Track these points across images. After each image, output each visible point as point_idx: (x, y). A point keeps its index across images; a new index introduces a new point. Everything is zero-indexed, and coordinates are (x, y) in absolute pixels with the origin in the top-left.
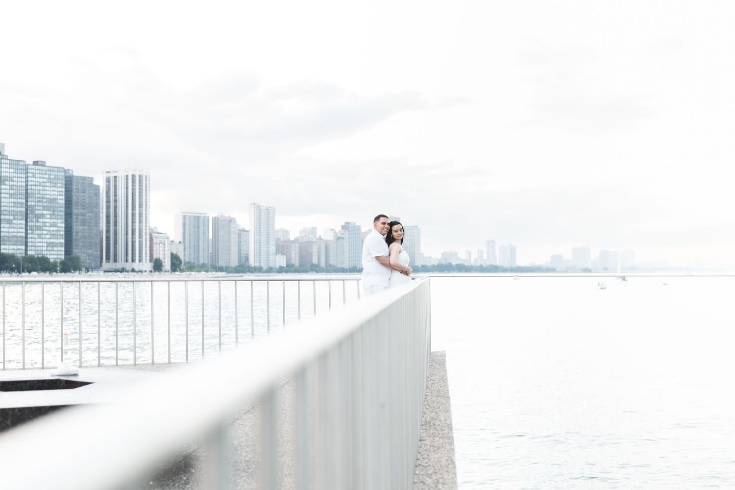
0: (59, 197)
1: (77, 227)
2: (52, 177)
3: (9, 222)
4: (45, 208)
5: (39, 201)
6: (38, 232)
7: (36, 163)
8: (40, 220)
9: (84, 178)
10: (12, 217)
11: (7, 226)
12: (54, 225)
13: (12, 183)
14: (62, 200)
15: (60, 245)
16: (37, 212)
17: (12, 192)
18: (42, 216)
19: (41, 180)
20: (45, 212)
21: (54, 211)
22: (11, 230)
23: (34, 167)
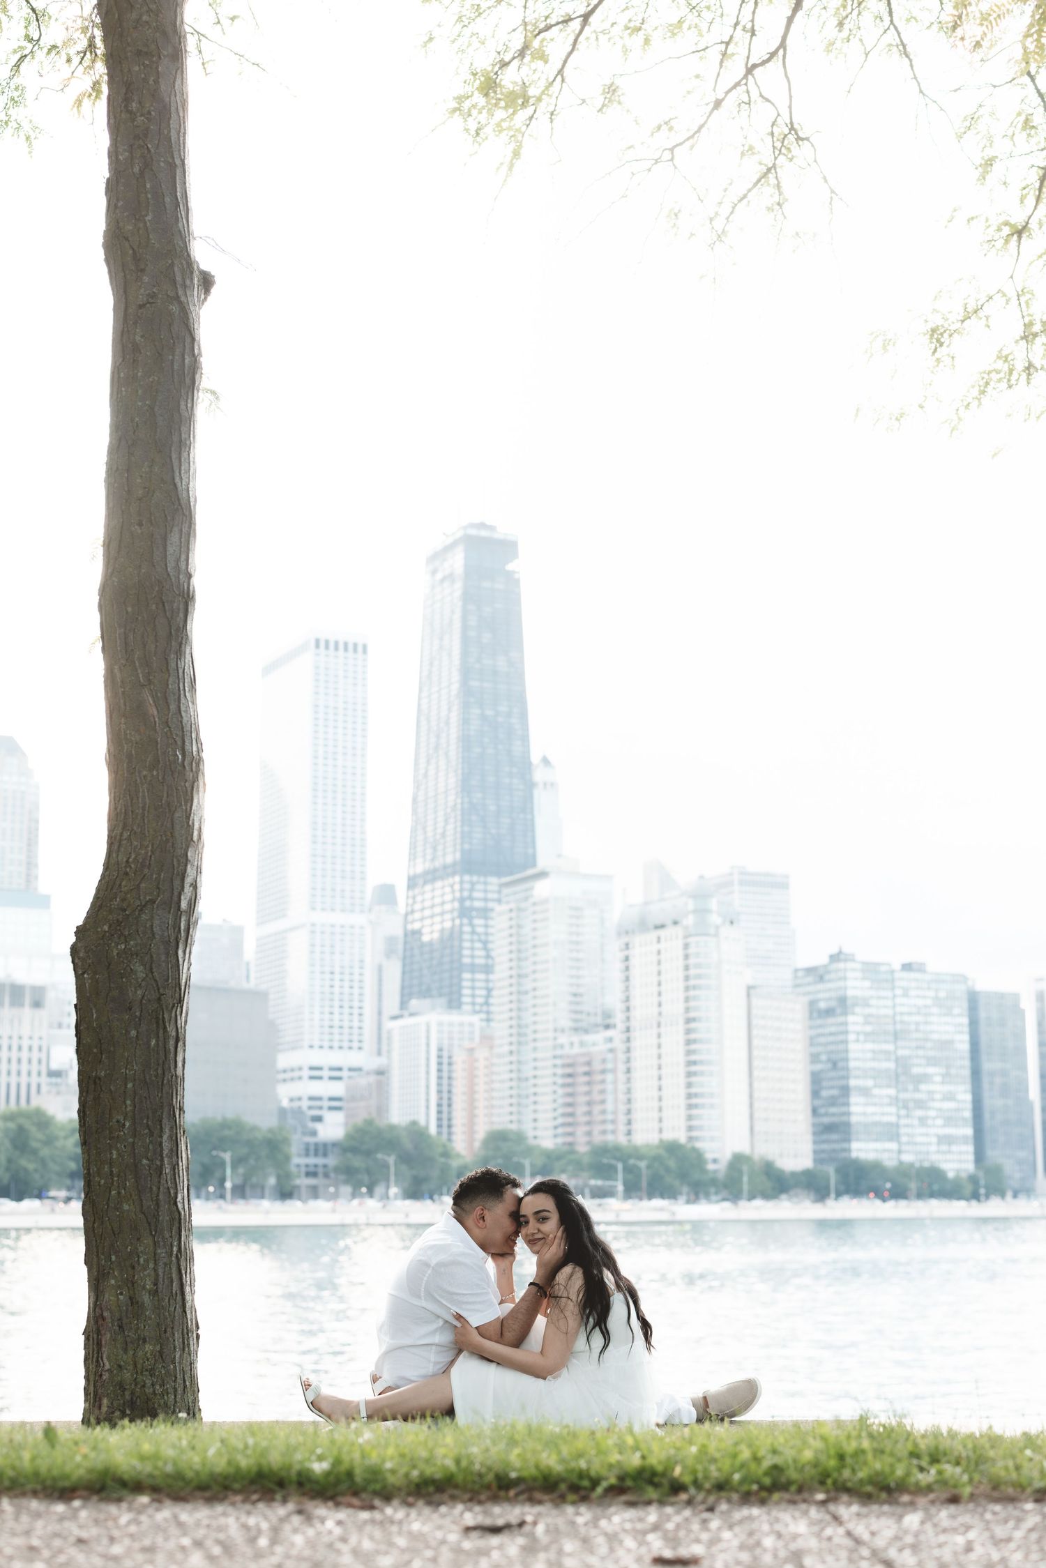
0: (958, 1037)
1: (992, 1101)
2: (942, 994)
3: (865, 1092)
4: (932, 1061)
5: (918, 1048)
6: (919, 1113)
7: (907, 967)
8: (923, 1087)
9: (1002, 996)
10: (870, 1083)
11: (861, 1100)
12: (949, 1097)
13: (867, 1011)
14: (962, 1043)
15: (964, 1140)
16: (916, 1070)
17: (868, 1028)
18: (924, 1078)
19: (920, 1002)
20: (931, 1070)
21: (948, 1067)
22: (870, 1109)
23: (905, 974)
